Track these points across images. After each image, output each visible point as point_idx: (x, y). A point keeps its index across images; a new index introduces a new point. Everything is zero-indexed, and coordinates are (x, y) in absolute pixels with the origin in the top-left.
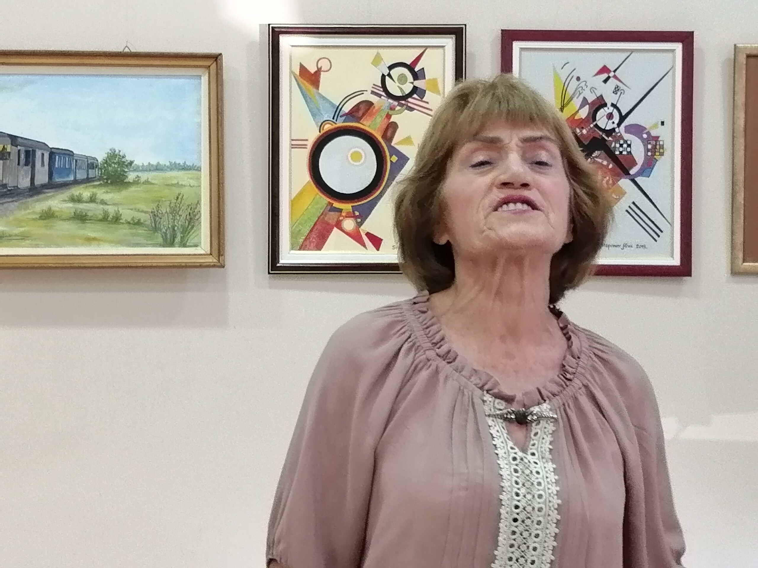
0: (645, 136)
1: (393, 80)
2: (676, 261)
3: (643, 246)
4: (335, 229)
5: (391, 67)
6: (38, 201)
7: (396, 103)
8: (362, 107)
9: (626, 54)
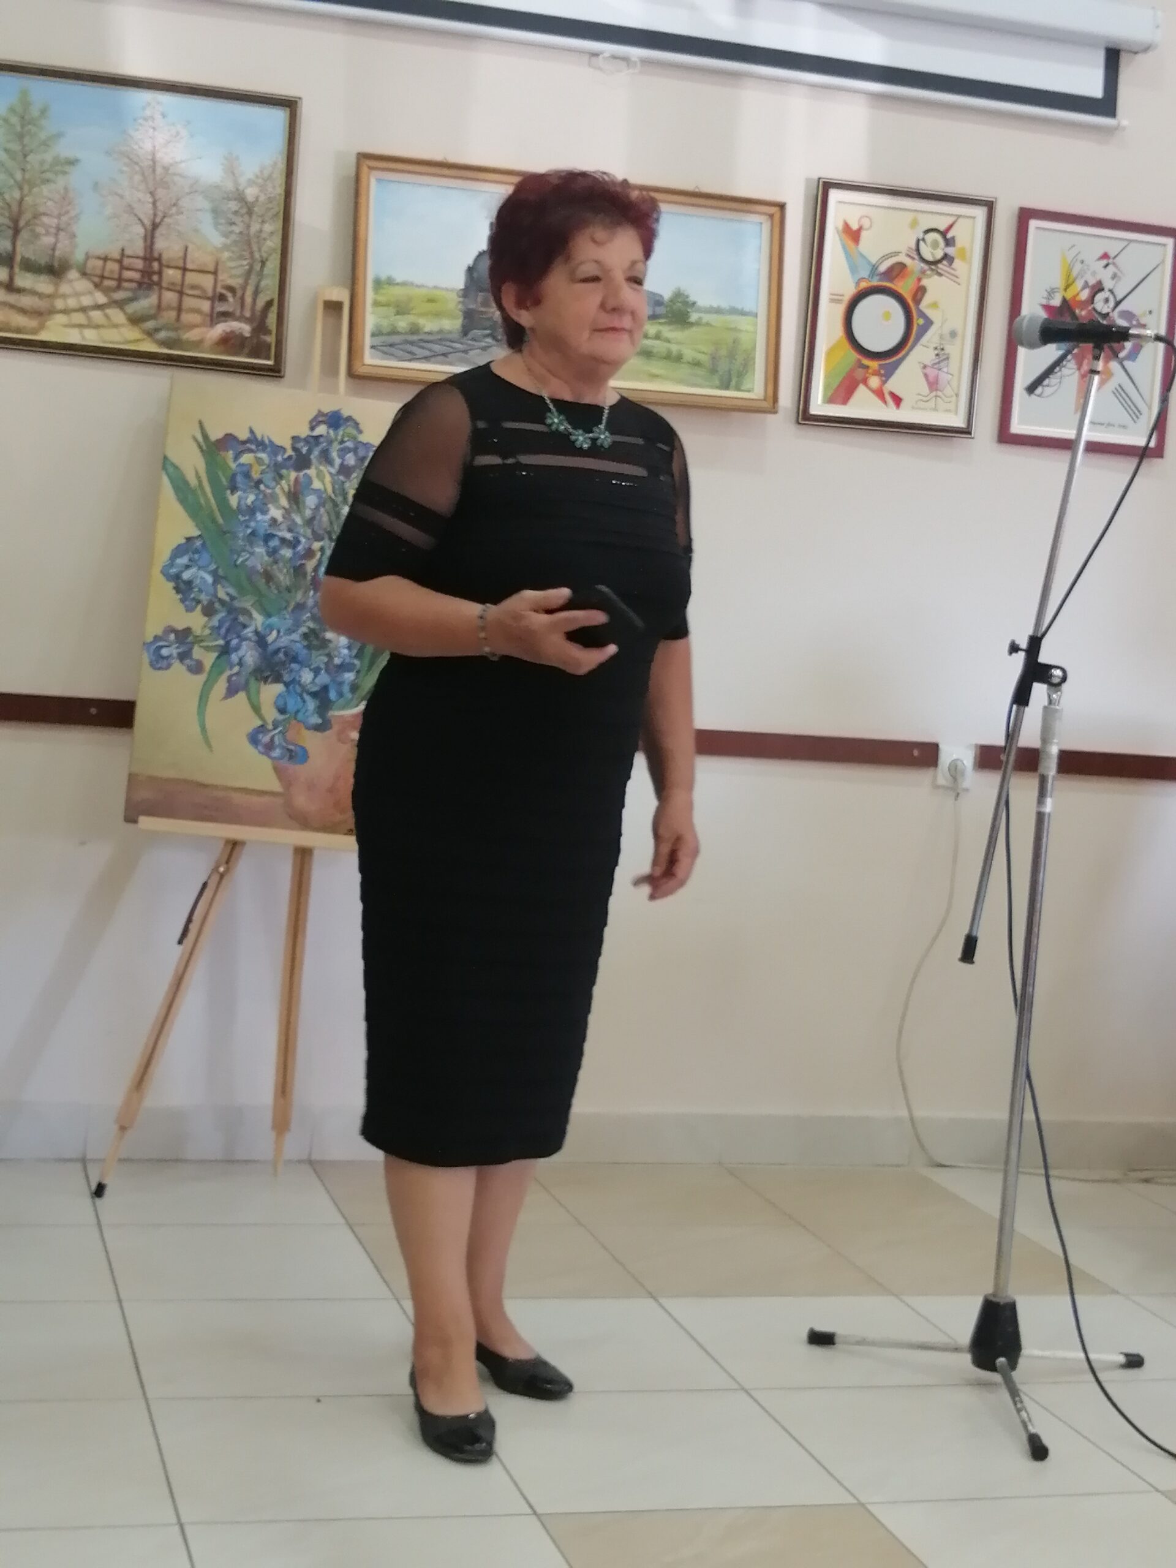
1: (927, 246)
2: (1149, 442)
3: (1123, 426)
5: (927, 231)
7: (926, 267)
8: (896, 267)
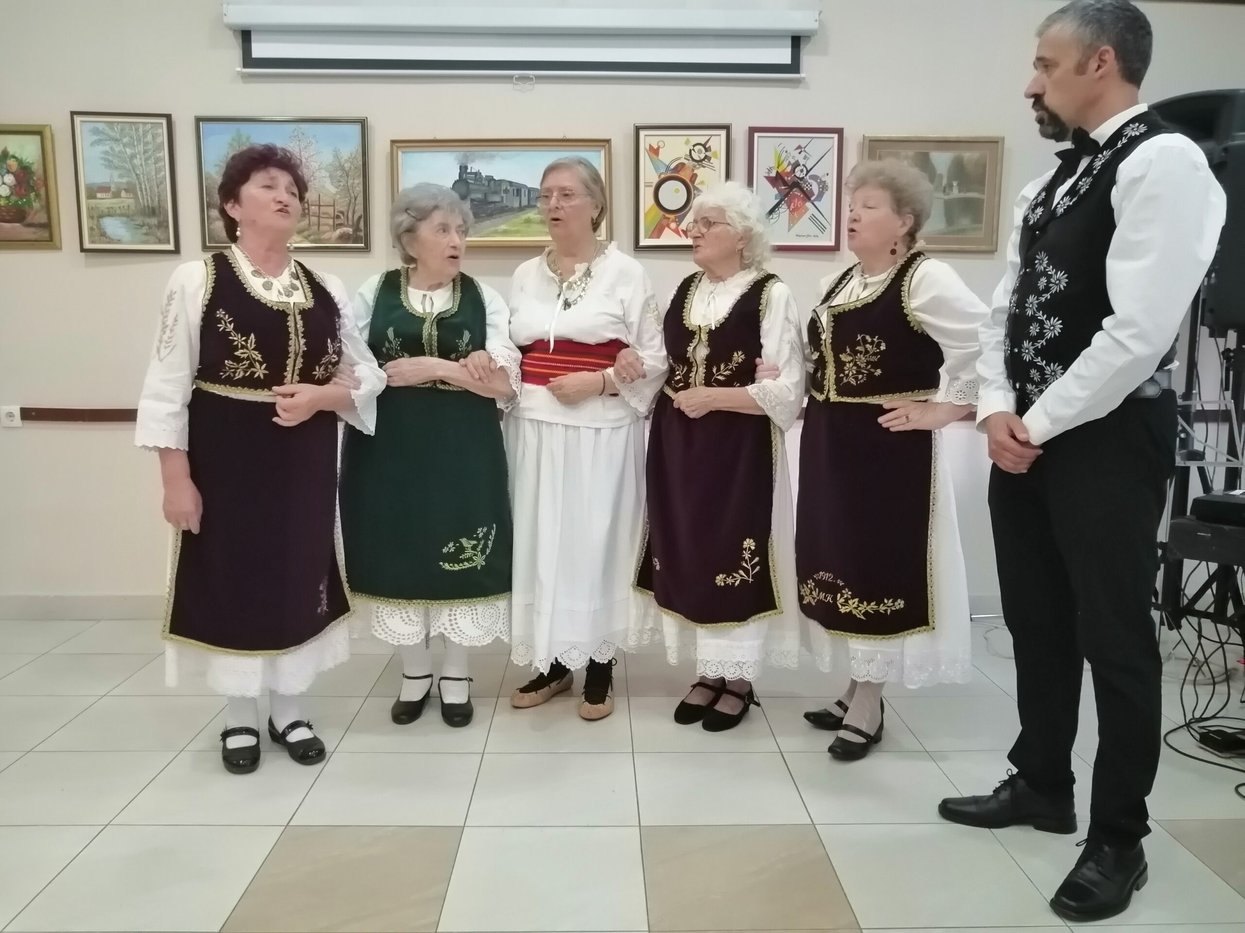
0: (819, 181)
1: (695, 152)
2: (832, 243)
3: (817, 236)
4: (666, 228)
5: (694, 146)
6: (524, 214)
7: (696, 164)
8: (680, 165)
9: (810, 140)
